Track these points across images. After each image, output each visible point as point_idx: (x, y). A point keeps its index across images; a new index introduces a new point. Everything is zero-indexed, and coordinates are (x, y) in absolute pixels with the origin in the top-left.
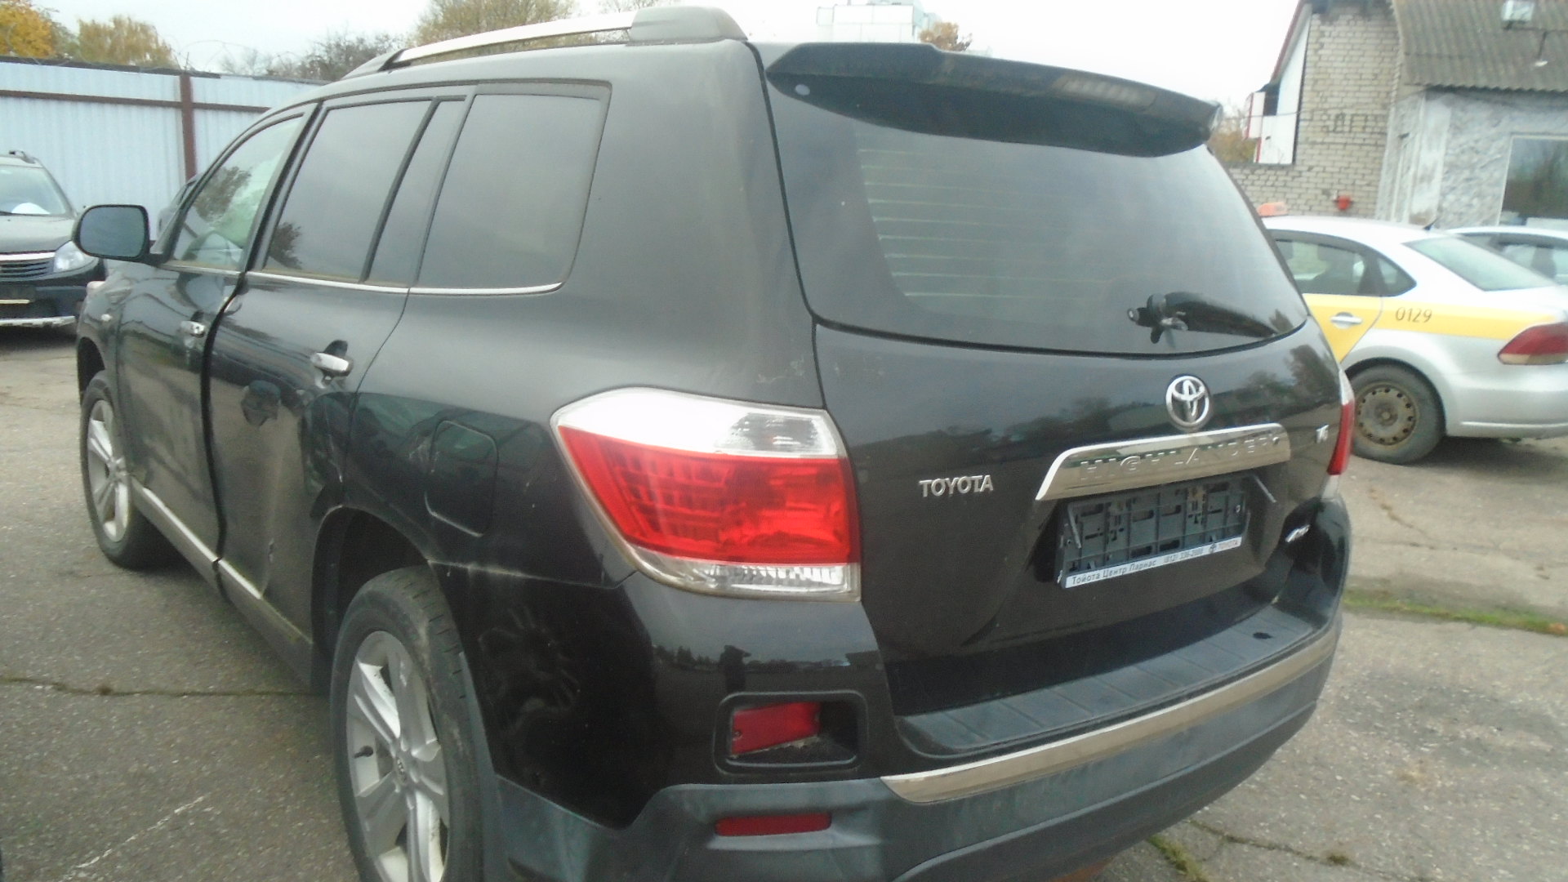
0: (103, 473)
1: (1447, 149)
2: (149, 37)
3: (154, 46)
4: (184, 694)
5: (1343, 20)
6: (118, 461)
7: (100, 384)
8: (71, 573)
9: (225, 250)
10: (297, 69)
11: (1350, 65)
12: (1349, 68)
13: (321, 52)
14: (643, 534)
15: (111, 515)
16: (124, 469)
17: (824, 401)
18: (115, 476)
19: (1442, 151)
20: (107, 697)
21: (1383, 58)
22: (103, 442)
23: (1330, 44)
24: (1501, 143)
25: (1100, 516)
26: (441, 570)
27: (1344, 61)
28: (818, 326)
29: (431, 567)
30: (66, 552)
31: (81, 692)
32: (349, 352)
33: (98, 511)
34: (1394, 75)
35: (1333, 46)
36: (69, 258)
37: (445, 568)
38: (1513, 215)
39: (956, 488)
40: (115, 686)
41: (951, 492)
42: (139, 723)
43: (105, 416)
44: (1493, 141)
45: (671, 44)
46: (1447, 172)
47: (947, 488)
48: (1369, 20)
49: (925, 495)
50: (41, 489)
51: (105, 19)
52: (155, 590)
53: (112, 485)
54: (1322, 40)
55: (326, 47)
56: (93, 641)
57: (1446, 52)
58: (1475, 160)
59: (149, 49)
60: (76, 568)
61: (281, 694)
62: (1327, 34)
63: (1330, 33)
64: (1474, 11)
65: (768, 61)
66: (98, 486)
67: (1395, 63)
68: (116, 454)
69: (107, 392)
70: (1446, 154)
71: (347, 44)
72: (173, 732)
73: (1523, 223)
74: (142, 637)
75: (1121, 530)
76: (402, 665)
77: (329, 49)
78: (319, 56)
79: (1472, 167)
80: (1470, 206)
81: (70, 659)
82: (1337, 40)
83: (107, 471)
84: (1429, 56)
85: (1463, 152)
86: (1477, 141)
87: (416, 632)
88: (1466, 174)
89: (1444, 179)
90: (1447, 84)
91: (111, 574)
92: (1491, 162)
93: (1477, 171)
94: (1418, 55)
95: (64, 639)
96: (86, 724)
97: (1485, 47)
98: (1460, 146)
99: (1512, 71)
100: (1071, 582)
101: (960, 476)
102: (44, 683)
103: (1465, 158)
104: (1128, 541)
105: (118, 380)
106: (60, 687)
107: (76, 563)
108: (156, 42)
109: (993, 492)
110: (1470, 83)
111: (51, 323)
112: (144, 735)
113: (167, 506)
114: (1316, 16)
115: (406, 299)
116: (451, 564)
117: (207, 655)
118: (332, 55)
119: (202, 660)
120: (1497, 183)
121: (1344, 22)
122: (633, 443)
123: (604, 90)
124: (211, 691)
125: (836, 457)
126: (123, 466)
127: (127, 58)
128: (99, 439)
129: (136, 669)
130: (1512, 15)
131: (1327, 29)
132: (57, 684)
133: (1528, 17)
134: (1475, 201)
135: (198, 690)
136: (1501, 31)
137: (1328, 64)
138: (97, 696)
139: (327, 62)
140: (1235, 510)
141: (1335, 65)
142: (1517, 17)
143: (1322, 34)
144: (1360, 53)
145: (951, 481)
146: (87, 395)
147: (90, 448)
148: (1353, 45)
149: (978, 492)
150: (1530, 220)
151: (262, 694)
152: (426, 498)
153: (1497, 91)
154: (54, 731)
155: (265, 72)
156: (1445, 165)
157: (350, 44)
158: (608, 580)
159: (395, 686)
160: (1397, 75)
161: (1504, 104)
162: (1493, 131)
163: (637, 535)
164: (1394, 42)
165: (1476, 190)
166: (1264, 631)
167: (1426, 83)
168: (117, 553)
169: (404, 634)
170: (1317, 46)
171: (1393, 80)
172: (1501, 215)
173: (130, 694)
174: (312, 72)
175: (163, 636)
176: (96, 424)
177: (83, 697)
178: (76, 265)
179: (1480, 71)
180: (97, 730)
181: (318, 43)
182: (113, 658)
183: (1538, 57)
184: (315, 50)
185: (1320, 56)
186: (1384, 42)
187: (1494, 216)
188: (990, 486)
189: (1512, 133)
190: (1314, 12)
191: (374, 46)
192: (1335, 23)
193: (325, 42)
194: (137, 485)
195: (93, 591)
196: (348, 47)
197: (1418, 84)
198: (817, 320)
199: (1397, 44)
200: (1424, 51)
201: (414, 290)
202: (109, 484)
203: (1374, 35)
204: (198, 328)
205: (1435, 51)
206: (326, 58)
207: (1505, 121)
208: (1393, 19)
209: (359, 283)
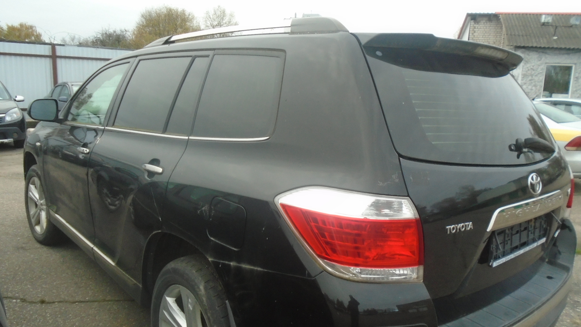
0: (34, 206)
1: (523, 69)
2: (33, 31)
3: (35, 34)
4: (77, 302)
5: (482, 22)
6: (42, 202)
7: (34, 171)
8: (22, 248)
9: (88, 116)
10: (90, 43)
11: (485, 39)
12: (485, 40)
13: (99, 36)
14: (327, 254)
15: (38, 222)
16: (44, 205)
17: (408, 193)
18: (40, 208)
19: (521, 69)
20: (44, 304)
21: (497, 36)
22: (35, 194)
23: (478, 31)
24: (542, 67)
25: (503, 234)
26: (216, 264)
27: (483, 37)
28: (401, 159)
29: (210, 261)
30: (19, 238)
31: (32, 303)
32: (161, 164)
33: (33, 221)
34: (501, 42)
35: (479, 32)
36: (11, 116)
37: (219, 263)
38: (547, 93)
39: (460, 229)
40: (47, 299)
41: (458, 231)
42: (59, 316)
43: (36, 182)
44: (539, 66)
45: (313, 34)
46: (523, 77)
47: (457, 229)
48: (492, 22)
49: (449, 233)
50: (5, 211)
51: (16, 24)
52: (58, 254)
53: (38, 211)
54: (475, 30)
55: (102, 34)
56: (35, 279)
57: (521, 34)
58: (533, 73)
59: (33, 35)
60: (24, 245)
61: (117, 301)
62: (476, 27)
63: (478, 27)
64: (530, 19)
65: (364, 42)
66: (33, 211)
67: (501, 38)
68: (41, 198)
69: (37, 174)
70: (523, 71)
71: (109, 33)
72: (74, 320)
73: (551, 97)
74: (55, 276)
75: (509, 240)
76: (190, 300)
77: (102, 35)
78: (99, 38)
79: (532, 75)
80: (532, 89)
81: (26, 287)
82: (480, 30)
83: (36, 205)
84: (515, 35)
85: (528, 70)
86: (533, 66)
87: (199, 288)
88: (530, 78)
89: (522, 80)
90: (522, 45)
91: (38, 248)
92: (538, 74)
93: (534, 77)
94: (511, 35)
95: (23, 278)
96: (36, 318)
97: (534, 32)
98: (528, 68)
99: (545, 41)
100: (495, 264)
101: (461, 223)
102: (16, 299)
103: (529, 72)
104: (511, 244)
105: (43, 170)
106: (23, 300)
107: (24, 243)
108: (36, 32)
109: (473, 229)
110: (530, 45)
111: (4, 142)
112: (62, 322)
113: (67, 222)
114: (472, 21)
115: (188, 141)
116: (222, 261)
117: (83, 283)
118: (104, 37)
119: (82, 286)
120: (541, 81)
121: (483, 23)
122: (320, 213)
123: (282, 54)
124: (87, 300)
125: (414, 218)
126: (45, 203)
127: (25, 39)
128: (33, 192)
129: (54, 291)
130: (544, 20)
131: (476, 26)
132: (22, 299)
133: (550, 21)
134: (534, 88)
135: (82, 300)
136: (540, 26)
137: (477, 38)
138: (39, 304)
139: (102, 40)
140: (543, 227)
141: (479, 39)
142: (546, 21)
143: (475, 28)
144: (488, 34)
145: (458, 226)
146: (28, 175)
147: (29, 196)
148: (486, 31)
149: (468, 230)
150: (553, 95)
151: (109, 301)
152: (207, 232)
153: (540, 48)
154: (23, 321)
155: (78, 43)
156: (522, 75)
157: (111, 33)
158: (309, 275)
159: (185, 309)
160: (502, 42)
161: (543, 52)
162: (539, 63)
163: (324, 255)
164: (501, 30)
165: (534, 84)
166: (551, 276)
167: (515, 45)
168: (41, 238)
169: (193, 289)
170: (473, 32)
171: (501, 44)
172: (543, 93)
173: (54, 302)
174: (96, 43)
175: (64, 275)
176: (32, 187)
177: (34, 305)
178: (13, 119)
179: (534, 40)
180: (41, 320)
181: (99, 33)
182: (44, 286)
183: (554, 35)
184: (97, 35)
185: (474, 35)
186: (497, 30)
187: (540, 93)
188: (472, 227)
189: (546, 63)
190: (472, 19)
191: (120, 33)
192: (479, 23)
193: (101, 32)
194: (52, 213)
195: (32, 256)
196: (110, 34)
197: (512, 46)
198: (400, 156)
199: (502, 31)
200: (513, 33)
201: (191, 138)
202: (38, 210)
203: (493, 28)
204: (86, 150)
205: (517, 33)
206: (101, 38)
207: (543, 59)
208: (501, 22)
209: (162, 134)
